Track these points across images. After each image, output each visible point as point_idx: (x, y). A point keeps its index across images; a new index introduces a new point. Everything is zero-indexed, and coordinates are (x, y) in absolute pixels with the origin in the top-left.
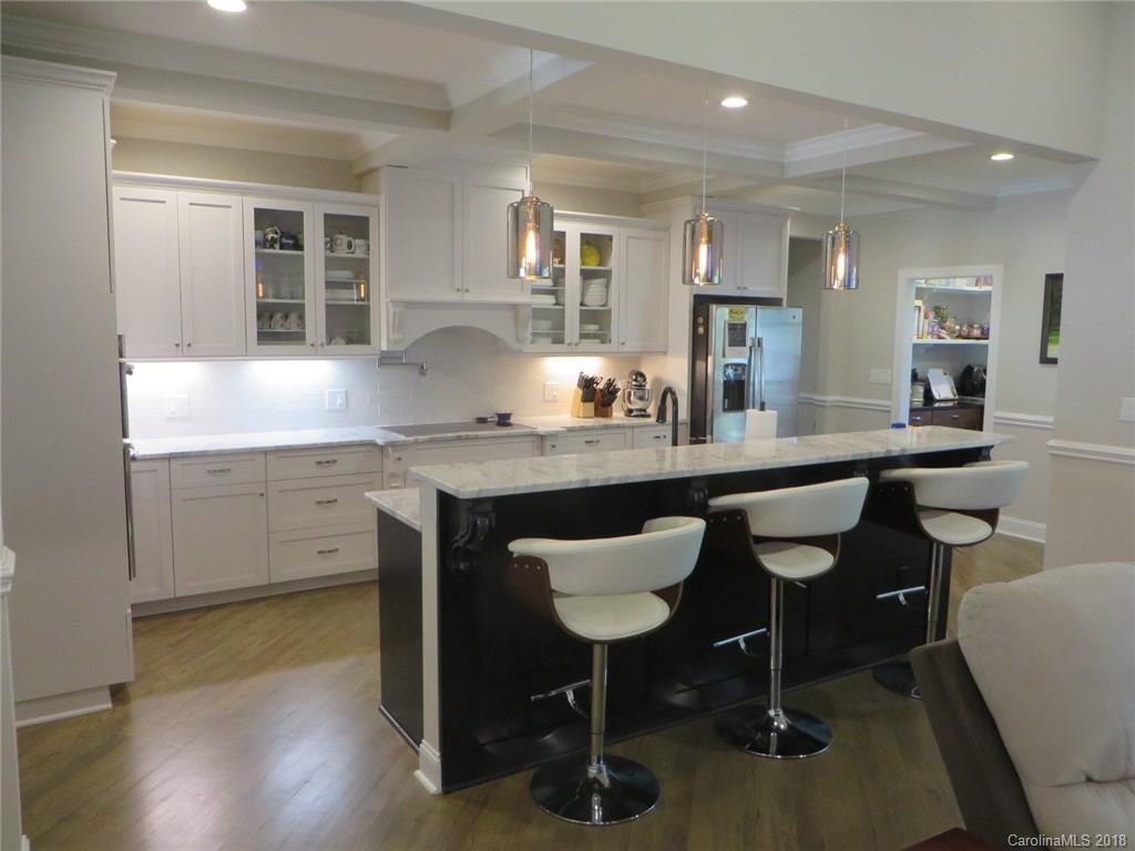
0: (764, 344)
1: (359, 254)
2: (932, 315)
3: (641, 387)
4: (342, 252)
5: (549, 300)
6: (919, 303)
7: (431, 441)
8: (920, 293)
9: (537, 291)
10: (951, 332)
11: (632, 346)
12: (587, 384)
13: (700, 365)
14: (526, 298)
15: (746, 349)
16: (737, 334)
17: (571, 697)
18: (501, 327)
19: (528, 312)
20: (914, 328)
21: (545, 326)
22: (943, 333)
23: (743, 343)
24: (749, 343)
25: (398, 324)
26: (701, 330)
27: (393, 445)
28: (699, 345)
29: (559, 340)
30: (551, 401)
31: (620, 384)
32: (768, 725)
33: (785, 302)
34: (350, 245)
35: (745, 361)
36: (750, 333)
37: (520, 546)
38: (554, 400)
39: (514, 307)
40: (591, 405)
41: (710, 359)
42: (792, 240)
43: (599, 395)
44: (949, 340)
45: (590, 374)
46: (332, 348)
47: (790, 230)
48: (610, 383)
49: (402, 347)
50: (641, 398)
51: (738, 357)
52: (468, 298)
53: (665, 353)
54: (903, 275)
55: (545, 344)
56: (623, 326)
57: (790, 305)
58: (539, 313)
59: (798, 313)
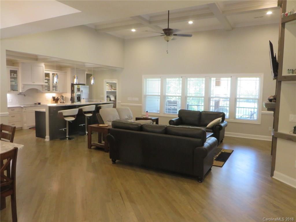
0: (83, 91)
1: (15, 76)
2: (110, 86)
3: (63, 98)
4: (12, 76)
5: (47, 84)
6: (108, 84)
7: (30, 106)
8: (107, 83)
9: (46, 83)
10: (113, 89)
11: (61, 92)
12: (54, 98)
13: (73, 94)
14: (44, 84)
15: (80, 92)
16: (79, 90)
17: (63, 130)
18: (40, 88)
19: (44, 86)
20: (107, 88)
21: (46, 88)
22: (112, 89)
23: (79, 91)
24: (80, 91)
25: (23, 88)
26: (73, 89)
27: (25, 107)
28: (73, 91)
29: (49, 90)
30: (47, 101)
31: (59, 98)
32: (86, 133)
33: (86, 85)
34: (14, 75)
35: (80, 94)
36: (81, 89)
37: (59, 111)
38: (48, 101)
39: (42, 85)
40: (55, 101)
41: (74, 94)
42: (87, 74)
43: (56, 100)
44: (113, 91)
45: (54, 96)
46: (11, 92)
47: (86, 73)
48: (58, 98)
49: (24, 92)
50: (63, 100)
51: (79, 93)
52: (35, 84)
53: (66, 93)
54: (104, 80)
55: (47, 91)
56: (59, 88)
57: (87, 85)
58: (46, 86)
59: (88, 86)
